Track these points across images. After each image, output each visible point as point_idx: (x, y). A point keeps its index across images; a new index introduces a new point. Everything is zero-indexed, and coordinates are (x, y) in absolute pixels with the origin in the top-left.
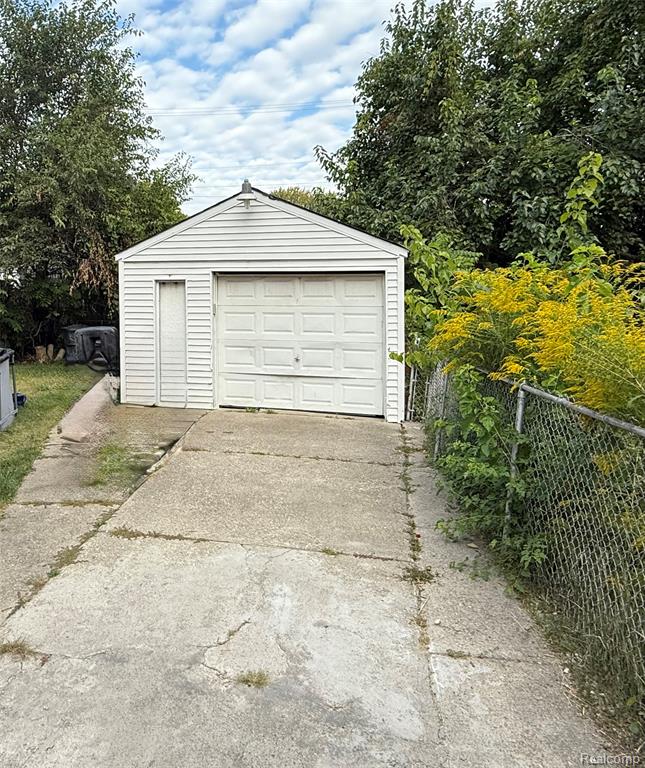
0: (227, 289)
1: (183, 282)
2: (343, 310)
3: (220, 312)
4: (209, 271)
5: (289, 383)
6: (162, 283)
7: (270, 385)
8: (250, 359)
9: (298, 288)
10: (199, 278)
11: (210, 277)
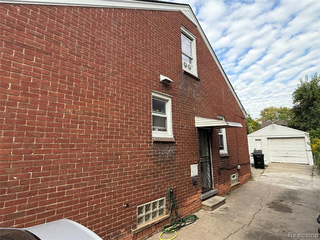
0: (270, 141)
1: (261, 140)
2: (296, 144)
3: (269, 145)
4: (266, 138)
5: (286, 158)
6: (256, 140)
7: (282, 158)
8: (277, 153)
9: (285, 140)
10: (264, 139)
11: (267, 139)
